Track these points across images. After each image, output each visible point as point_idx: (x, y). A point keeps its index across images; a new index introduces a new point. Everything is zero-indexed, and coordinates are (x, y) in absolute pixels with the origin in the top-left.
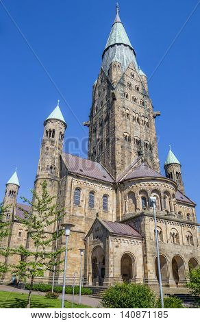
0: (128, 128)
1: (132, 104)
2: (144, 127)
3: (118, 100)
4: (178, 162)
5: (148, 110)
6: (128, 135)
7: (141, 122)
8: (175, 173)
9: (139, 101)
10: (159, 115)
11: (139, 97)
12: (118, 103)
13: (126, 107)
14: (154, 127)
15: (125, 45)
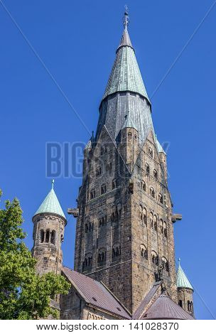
0: (145, 237)
1: (149, 200)
2: (161, 236)
3: (135, 194)
4: (190, 287)
5: (167, 209)
6: (145, 249)
7: (159, 229)
8: (186, 302)
9: (157, 194)
10: (180, 219)
11: (157, 189)
12: (135, 198)
13: (144, 206)
14: (172, 236)
15: (142, 97)
